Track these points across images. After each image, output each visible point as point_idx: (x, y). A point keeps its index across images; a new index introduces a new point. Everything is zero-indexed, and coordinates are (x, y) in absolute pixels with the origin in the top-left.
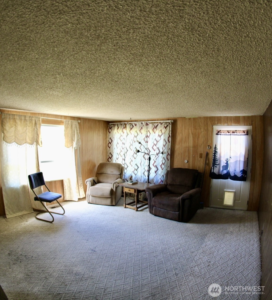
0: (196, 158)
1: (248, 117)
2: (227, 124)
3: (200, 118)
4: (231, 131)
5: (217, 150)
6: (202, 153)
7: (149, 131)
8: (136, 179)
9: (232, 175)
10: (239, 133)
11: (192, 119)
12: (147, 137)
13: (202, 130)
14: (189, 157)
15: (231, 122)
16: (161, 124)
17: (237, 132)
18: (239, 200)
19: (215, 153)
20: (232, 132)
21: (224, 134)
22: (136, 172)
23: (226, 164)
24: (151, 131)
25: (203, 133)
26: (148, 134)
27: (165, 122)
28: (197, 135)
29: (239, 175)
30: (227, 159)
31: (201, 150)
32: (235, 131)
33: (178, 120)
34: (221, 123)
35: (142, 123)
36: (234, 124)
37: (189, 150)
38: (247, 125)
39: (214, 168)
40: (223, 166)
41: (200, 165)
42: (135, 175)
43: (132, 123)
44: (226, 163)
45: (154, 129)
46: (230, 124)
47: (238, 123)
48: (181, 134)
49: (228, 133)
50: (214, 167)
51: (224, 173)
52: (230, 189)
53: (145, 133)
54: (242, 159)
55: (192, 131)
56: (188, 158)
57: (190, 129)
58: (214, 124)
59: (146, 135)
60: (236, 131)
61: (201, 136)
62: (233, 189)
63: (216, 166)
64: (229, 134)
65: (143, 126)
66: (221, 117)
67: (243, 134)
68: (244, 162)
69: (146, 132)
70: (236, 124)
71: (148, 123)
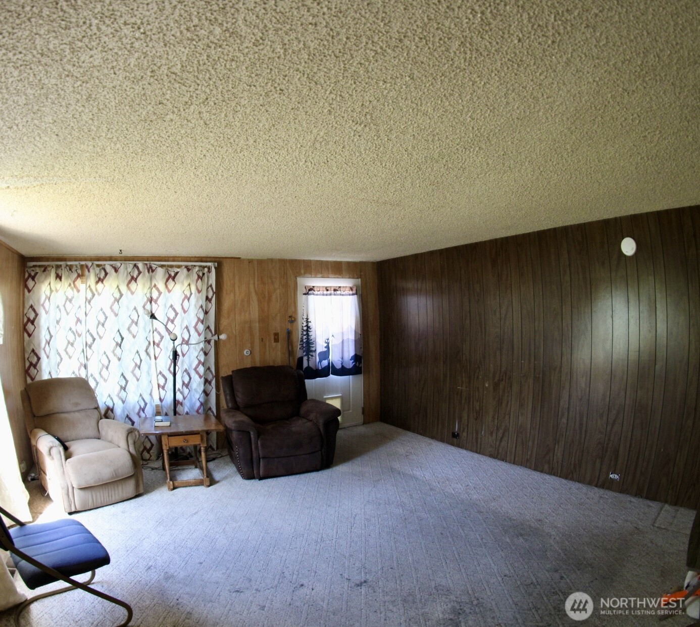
0: (267, 344)
1: (355, 264)
2: (320, 276)
3: (272, 260)
4: (331, 287)
5: (310, 324)
6: (279, 332)
7: (155, 286)
8: (126, 413)
9: (338, 366)
10: (344, 291)
11: (256, 263)
12: (151, 300)
13: (277, 286)
14: (252, 343)
15: (328, 271)
16: (188, 270)
17: (342, 289)
18: (349, 410)
19: (307, 331)
20: (332, 289)
21: (319, 293)
22: (123, 394)
23: (326, 349)
24: (161, 286)
25: (278, 291)
26: (155, 294)
27: (200, 266)
28: (267, 295)
29: (350, 364)
30: (328, 339)
31: (277, 325)
32: (337, 288)
33: (225, 264)
34: (310, 273)
35: (135, 266)
36: (333, 276)
37: (250, 328)
38: (353, 278)
39: (308, 358)
40: (320, 353)
41: (276, 356)
42: (123, 402)
43: (105, 265)
44: (326, 347)
45: (167, 280)
46: (326, 275)
47: (340, 275)
48: (232, 295)
49: (325, 292)
50: (310, 356)
51: (323, 366)
52: (333, 392)
53: (146, 290)
54: (352, 337)
55: (256, 286)
56: (249, 345)
57: (252, 282)
58: (298, 274)
59: (148, 295)
60: (340, 287)
61: (274, 297)
62: (337, 393)
63: (311, 353)
64: (329, 292)
65: (140, 273)
66: (310, 261)
67: (351, 292)
68: (356, 341)
69: (149, 290)
70: (337, 276)
71: (154, 267)
